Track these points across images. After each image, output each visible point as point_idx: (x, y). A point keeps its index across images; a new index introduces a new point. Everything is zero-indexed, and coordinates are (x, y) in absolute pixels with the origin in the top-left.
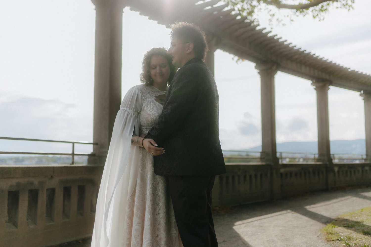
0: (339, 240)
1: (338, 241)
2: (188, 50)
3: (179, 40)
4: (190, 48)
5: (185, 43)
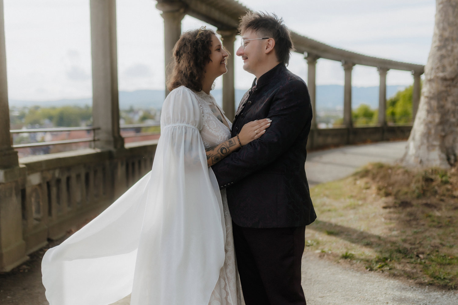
2: (266, 49)
3: (254, 34)
4: (270, 45)
5: (263, 39)
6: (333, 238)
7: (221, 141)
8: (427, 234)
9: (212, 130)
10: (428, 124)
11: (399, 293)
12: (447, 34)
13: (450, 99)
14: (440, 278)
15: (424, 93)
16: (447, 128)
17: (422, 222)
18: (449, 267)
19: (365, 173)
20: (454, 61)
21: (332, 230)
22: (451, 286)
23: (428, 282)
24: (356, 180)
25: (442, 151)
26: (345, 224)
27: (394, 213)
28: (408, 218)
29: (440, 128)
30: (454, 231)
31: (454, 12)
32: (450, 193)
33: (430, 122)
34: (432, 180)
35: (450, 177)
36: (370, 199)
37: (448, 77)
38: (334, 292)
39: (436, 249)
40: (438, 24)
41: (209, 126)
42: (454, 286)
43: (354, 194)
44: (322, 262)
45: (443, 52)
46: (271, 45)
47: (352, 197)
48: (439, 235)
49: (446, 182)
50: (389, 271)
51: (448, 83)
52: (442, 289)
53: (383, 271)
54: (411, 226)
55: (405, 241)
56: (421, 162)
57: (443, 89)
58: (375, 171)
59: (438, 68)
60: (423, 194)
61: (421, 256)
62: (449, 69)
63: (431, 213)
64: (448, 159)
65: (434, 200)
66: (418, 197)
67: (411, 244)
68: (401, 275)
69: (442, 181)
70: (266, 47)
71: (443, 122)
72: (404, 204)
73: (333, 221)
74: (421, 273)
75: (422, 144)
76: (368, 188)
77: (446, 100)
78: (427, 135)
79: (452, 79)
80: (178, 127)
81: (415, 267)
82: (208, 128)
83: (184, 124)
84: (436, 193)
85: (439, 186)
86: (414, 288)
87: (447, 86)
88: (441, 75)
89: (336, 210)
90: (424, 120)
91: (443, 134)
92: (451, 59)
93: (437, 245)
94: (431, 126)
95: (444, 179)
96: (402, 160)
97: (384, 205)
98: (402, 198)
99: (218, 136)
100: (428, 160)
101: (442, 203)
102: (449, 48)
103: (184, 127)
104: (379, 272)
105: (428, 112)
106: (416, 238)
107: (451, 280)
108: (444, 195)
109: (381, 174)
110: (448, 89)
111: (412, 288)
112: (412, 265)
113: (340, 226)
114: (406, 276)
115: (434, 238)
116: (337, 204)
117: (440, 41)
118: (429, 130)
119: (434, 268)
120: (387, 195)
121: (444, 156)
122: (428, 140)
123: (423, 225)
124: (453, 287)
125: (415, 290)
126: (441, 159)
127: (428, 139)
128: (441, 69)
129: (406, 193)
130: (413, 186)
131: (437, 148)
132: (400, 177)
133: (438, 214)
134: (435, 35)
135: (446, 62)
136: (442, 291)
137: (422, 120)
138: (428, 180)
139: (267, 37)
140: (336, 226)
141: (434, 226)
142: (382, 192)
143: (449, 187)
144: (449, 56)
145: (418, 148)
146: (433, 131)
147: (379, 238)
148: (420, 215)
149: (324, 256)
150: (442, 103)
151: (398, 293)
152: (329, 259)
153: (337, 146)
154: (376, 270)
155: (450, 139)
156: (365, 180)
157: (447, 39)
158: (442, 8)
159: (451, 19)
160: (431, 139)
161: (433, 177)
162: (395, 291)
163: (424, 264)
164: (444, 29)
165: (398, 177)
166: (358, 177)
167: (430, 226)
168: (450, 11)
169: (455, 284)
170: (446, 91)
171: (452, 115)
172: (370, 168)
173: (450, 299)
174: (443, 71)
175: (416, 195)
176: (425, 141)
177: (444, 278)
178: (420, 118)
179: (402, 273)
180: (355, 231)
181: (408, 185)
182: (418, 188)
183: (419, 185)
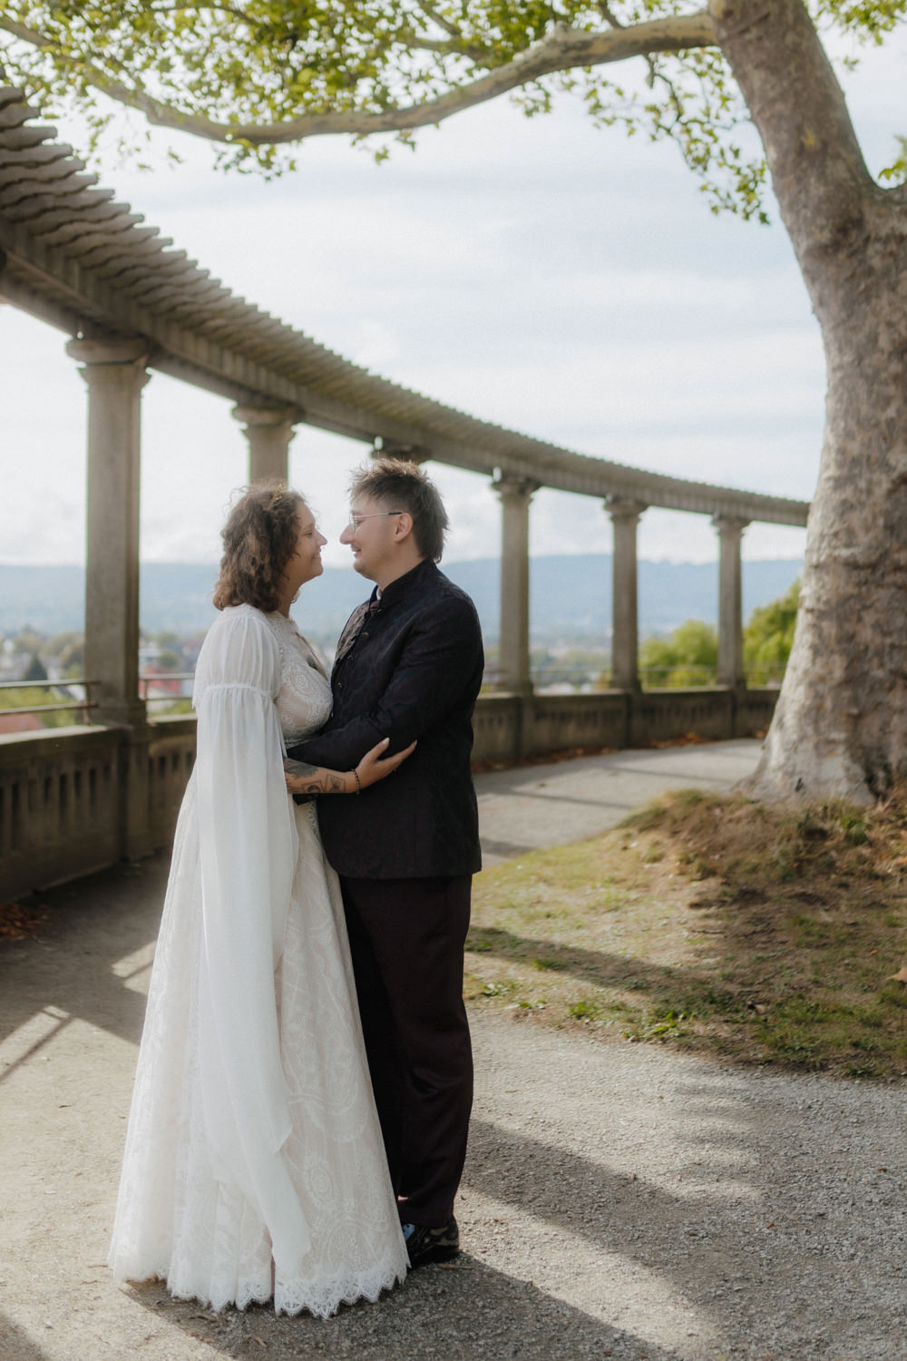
0: (489, 995)
1: (486, 1000)
2: (397, 533)
3: (373, 505)
4: (404, 526)
5: (391, 514)
6: (553, 976)
7: (317, 714)
8: (788, 961)
9: (300, 692)
10: (815, 683)
11: (694, 1080)
12: (855, 448)
13: (869, 617)
14: (793, 1049)
15: (803, 598)
16: (862, 694)
17: (781, 937)
18: (817, 1027)
19: (654, 820)
20: (875, 518)
21: (551, 959)
22: (814, 1062)
23: (764, 1057)
24: (628, 836)
25: (854, 758)
26: (586, 945)
27: (717, 916)
28: (750, 929)
29: (846, 694)
30: (854, 955)
31: (870, 393)
32: (866, 867)
33: (822, 679)
34: (824, 835)
35: (869, 827)
36: (661, 885)
37: (861, 560)
38: (543, 1083)
39: (800, 992)
40: (832, 419)
41: (294, 686)
42: (821, 1064)
43: (618, 875)
44: (520, 1029)
45: (848, 493)
46: (406, 526)
47: (614, 881)
48: (814, 963)
49: (859, 840)
50: (678, 1039)
51: (863, 574)
52: (793, 1070)
53: (664, 1041)
54: (752, 947)
55: (729, 978)
56: (799, 787)
57: (851, 590)
58: (678, 813)
59: (836, 535)
60: (797, 869)
61: (761, 1007)
62: (864, 539)
63: (808, 916)
64: (870, 780)
65: (823, 886)
66: (785, 879)
67: (743, 984)
68: (705, 1047)
69: (848, 837)
70: (396, 530)
71: (853, 679)
72: (748, 896)
73: (558, 938)
74: (752, 1042)
75: (802, 739)
76: (656, 859)
77: (860, 620)
78: (814, 713)
79: (873, 567)
80: (234, 691)
81: (740, 1031)
82: (293, 689)
83: (247, 686)
84: (831, 866)
85: (840, 851)
86: (731, 1070)
87: (859, 584)
88: (845, 553)
89: (566, 914)
90: (806, 672)
91: (855, 711)
92: (867, 513)
93: (805, 984)
94: (821, 688)
95: (854, 830)
96: (752, 782)
97: (696, 899)
98: (742, 879)
99: (311, 706)
100: (817, 781)
101: (843, 893)
102: (862, 484)
103: (246, 691)
104: (655, 1043)
105: (816, 651)
106: (757, 973)
107: (815, 1051)
108: (850, 873)
109: (695, 820)
110: (864, 589)
111: (726, 1071)
112: (735, 1027)
113: (573, 950)
114: (715, 1048)
115: (802, 971)
116: (572, 901)
117: (840, 465)
118: (819, 697)
119: (784, 1029)
120: (707, 873)
121: (858, 770)
122: (817, 730)
123: (783, 943)
124: (818, 1065)
125: (731, 1075)
126: (851, 779)
127: (816, 722)
128: (843, 536)
129: (754, 870)
130: (774, 851)
131: (841, 749)
132: (742, 828)
133: (825, 917)
134: (827, 447)
135: (856, 518)
136: (793, 1075)
137: (800, 672)
138: (813, 834)
139: (397, 511)
140: (564, 949)
141: (809, 946)
142: (694, 867)
143: (865, 851)
144: (862, 504)
145: (792, 749)
146: (828, 704)
147: (668, 972)
148: (781, 921)
149: (526, 1015)
150: (849, 627)
151: (689, 1081)
152: (539, 1021)
153: (593, 750)
154: (649, 1039)
155: (872, 725)
156: (653, 836)
157: (855, 462)
158: (842, 380)
159: (865, 409)
160: (823, 725)
161: (827, 826)
162: (684, 1077)
163: (764, 1023)
164: (848, 435)
165: (737, 828)
166: (633, 831)
167: (798, 945)
168: (862, 389)
169: (823, 1059)
170: (859, 597)
171: (876, 661)
172: (667, 804)
173: (804, 1088)
174: (848, 546)
175: (778, 872)
176: (810, 730)
177: (802, 1049)
178: (795, 669)
179: (709, 1042)
180: (610, 959)
181: (762, 847)
182: (784, 854)
183: (789, 847)
